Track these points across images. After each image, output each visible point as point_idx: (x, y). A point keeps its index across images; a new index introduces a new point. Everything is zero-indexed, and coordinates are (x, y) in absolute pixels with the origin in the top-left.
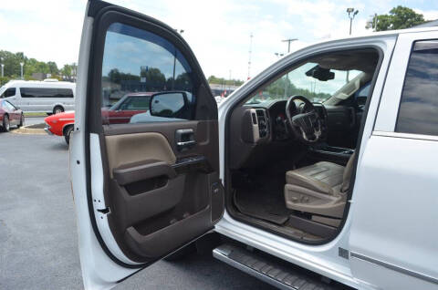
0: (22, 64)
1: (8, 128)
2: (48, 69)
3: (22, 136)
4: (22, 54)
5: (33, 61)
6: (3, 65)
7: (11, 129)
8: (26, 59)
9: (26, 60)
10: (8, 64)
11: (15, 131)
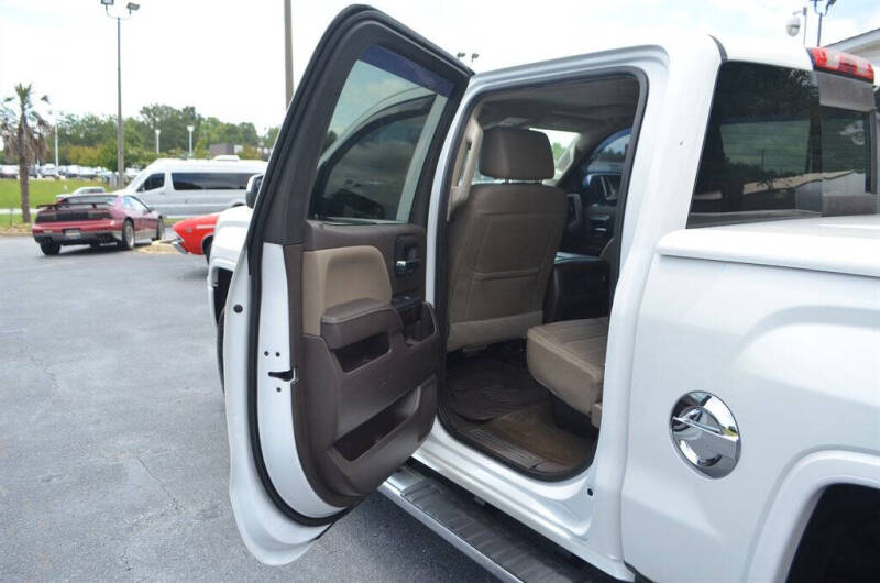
0: (191, 129)
1: (132, 244)
2: (241, 135)
3: (151, 257)
4: (193, 109)
5: (214, 122)
6: (158, 132)
7: (137, 246)
8: (201, 119)
9: (198, 121)
10: (169, 128)
11: (143, 250)
